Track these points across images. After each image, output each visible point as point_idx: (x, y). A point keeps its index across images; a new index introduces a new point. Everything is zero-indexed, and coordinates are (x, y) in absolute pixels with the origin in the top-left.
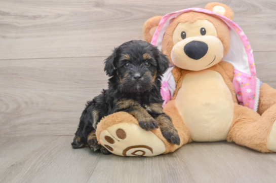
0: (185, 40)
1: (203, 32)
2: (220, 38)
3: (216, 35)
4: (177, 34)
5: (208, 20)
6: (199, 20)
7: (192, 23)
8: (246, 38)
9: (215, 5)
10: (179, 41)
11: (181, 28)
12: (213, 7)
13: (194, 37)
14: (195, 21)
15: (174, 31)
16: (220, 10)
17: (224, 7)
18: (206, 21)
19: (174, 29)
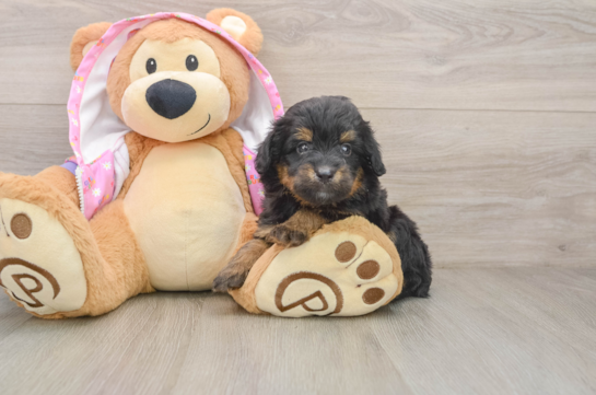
0: (153, 75)
1: (192, 64)
2: (225, 81)
3: (219, 74)
4: (138, 64)
5: (206, 42)
6: (186, 39)
7: (170, 42)
8: (276, 91)
9: (228, 14)
10: (141, 76)
11: (147, 50)
12: (223, 17)
13: (172, 71)
14: (178, 39)
15: (133, 55)
16: (235, 26)
17: (245, 20)
18: (201, 42)
19: (135, 51)
